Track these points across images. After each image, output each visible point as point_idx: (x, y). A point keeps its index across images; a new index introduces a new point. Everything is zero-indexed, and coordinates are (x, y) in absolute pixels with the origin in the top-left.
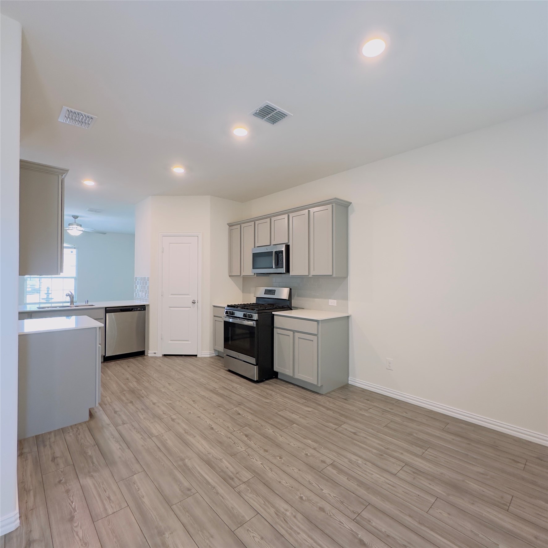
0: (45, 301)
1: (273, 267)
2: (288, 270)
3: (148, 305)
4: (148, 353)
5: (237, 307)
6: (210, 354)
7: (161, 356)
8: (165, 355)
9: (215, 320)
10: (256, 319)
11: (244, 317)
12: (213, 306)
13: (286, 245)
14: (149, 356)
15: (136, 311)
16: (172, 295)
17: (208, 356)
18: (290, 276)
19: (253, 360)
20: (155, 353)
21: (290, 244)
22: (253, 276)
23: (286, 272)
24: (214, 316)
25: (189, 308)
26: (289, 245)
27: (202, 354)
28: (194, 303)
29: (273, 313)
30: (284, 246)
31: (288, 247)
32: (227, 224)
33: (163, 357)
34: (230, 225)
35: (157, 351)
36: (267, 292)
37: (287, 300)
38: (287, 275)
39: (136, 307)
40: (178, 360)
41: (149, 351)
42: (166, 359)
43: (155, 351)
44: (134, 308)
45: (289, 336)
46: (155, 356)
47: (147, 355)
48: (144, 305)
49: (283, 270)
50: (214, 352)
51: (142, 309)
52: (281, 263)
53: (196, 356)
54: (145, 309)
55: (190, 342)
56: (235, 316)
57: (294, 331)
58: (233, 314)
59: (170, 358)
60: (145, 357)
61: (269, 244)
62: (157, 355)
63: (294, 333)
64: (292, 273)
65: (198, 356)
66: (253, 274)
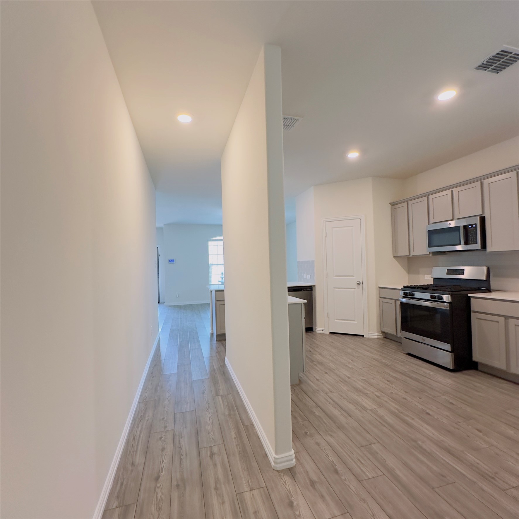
0: (221, 283)
1: (462, 244)
2: (484, 246)
3: (314, 286)
4: (316, 330)
5: (418, 288)
6: (378, 336)
7: (328, 333)
8: (331, 333)
9: (382, 302)
10: (449, 301)
11: (431, 299)
12: (379, 287)
13: (480, 217)
14: (317, 332)
15: (305, 291)
16: (336, 276)
17: (376, 337)
18: (487, 253)
19: (448, 347)
20: (323, 330)
21: (487, 215)
22: (429, 255)
23: (481, 248)
24: (380, 297)
25: (354, 289)
26: (484, 217)
27: (369, 335)
28: (359, 284)
29: (469, 295)
30: (478, 218)
31: (483, 220)
32: (390, 203)
33: (330, 334)
34: (393, 204)
35: (324, 329)
36: (450, 272)
37: (484, 280)
38: (483, 252)
39: (305, 288)
40: (347, 338)
41: (316, 328)
42: (334, 336)
43: (322, 329)
44: (304, 289)
45: (498, 322)
46: (323, 333)
47: (315, 332)
48: (311, 286)
49: (478, 246)
50: (381, 334)
51: (310, 289)
52: (474, 239)
53: (363, 336)
54: (312, 290)
55: (356, 322)
56: (415, 297)
57: (507, 318)
58: (413, 295)
59: (337, 336)
60: (313, 333)
61: (452, 219)
62: (324, 332)
63: (505, 319)
64: (489, 249)
65: (364, 337)
66: (428, 253)
